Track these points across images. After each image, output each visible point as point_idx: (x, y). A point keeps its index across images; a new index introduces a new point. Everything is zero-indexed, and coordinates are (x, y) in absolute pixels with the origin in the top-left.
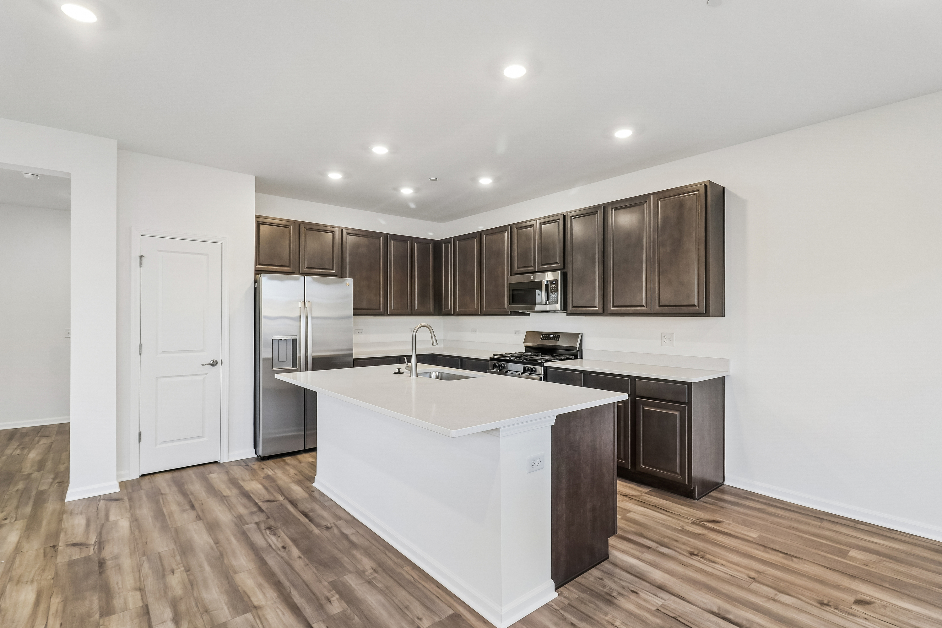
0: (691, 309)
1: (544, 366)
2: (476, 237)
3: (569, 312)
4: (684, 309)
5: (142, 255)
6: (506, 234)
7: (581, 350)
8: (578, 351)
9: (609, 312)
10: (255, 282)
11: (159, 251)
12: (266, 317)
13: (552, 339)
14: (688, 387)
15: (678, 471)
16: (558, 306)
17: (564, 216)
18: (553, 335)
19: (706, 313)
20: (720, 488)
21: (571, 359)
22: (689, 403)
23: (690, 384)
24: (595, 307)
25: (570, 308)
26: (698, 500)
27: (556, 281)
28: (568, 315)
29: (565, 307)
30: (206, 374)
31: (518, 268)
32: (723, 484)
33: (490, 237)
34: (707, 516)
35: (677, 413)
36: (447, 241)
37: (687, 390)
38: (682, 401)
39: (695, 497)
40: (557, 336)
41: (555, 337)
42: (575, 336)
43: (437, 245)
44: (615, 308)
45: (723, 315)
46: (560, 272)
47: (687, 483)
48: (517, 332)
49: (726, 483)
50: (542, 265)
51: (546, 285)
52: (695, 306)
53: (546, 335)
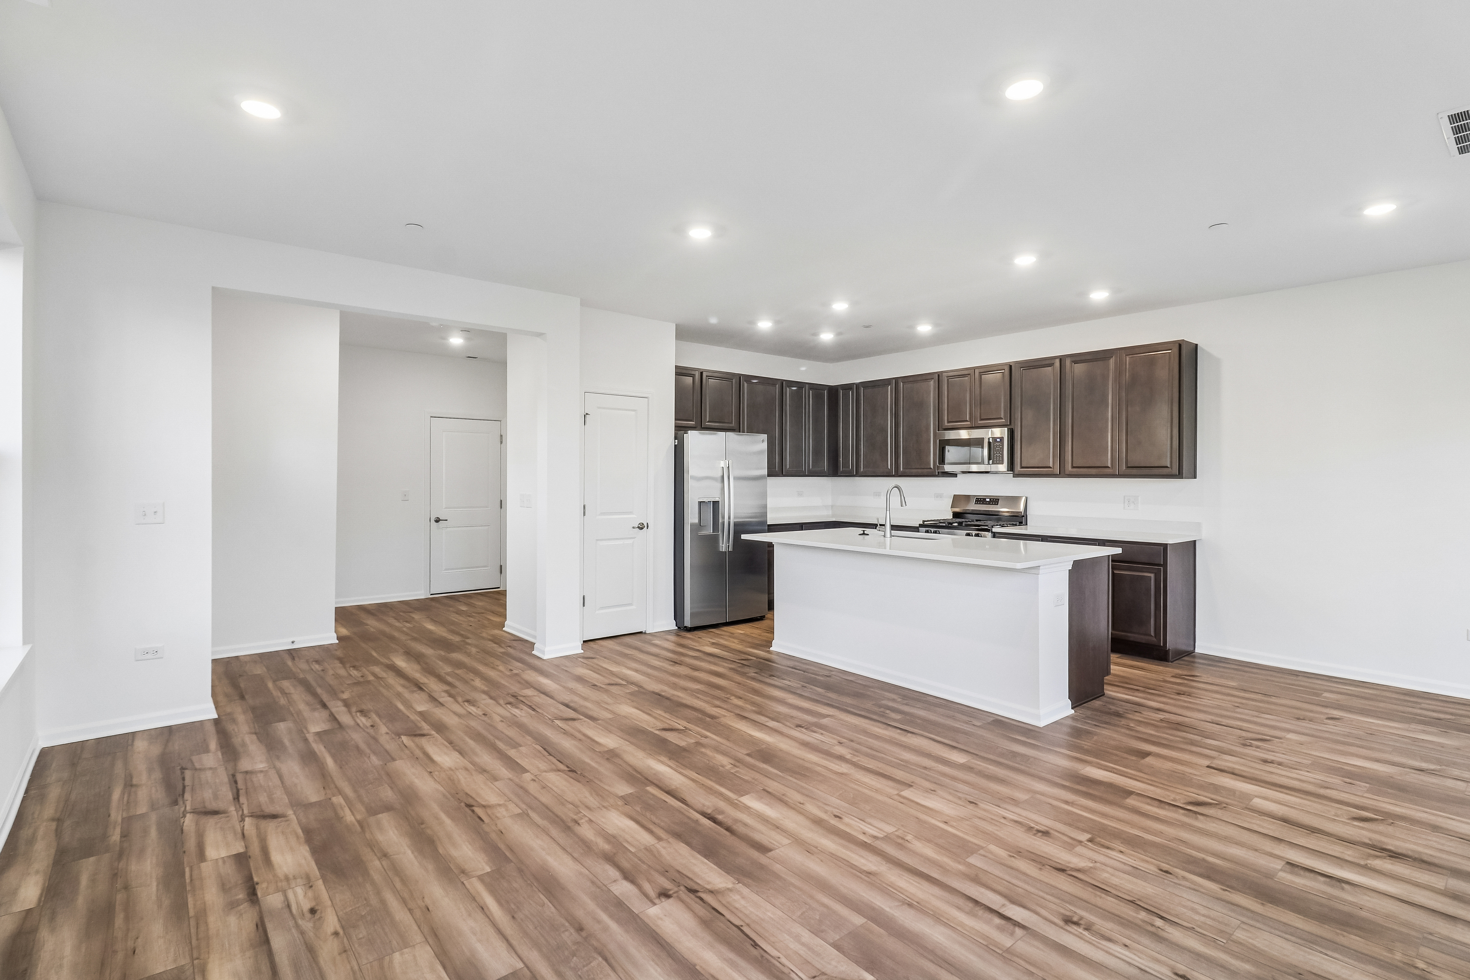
0: (1165, 471)
1: (992, 532)
2: (890, 384)
3: (1016, 472)
4: (1156, 471)
5: (586, 412)
6: (932, 382)
7: (1025, 516)
8: (1023, 516)
9: (1067, 472)
10: (675, 439)
11: (599, 408)
12: (693, 478)
13: (989, 503)
14: (1164, 549)
15: (1152, 633)
16: (1003, 467)
17: (1011, 366)
18: (990, 499)
19: (1180, 475)
20: (1192, 654)
21: (1016, 525)
22: (1165, 565)
23: (1165, 546)
24: (1050, 467)
25: (1018, 468)
26: (1172, 662)
27: (1002, 439)
28: (1016, 476)
29: (1011, 467)
30: (634, 538)
31: (948, 422)
32: (1194, 652)
33: (909, 386)
34: (1185, 673)
35: (1152, 575)
36: (847, 387)
37: (1162, 550)
38: (1156, 562)
39: (1169, 659)
40: (995, 501)
41: (993, 501)
42: (1015, 499)
43: (833, 391)
44: (1075, 470)
45: (1195, 477)
46: (1006, 429)
47: (1162, 645)
48: (939, 496)
49: (1196, 651)
50: (981, 420)
51: (989, 443)
52: (1167, 467)
53: (981, 499)
